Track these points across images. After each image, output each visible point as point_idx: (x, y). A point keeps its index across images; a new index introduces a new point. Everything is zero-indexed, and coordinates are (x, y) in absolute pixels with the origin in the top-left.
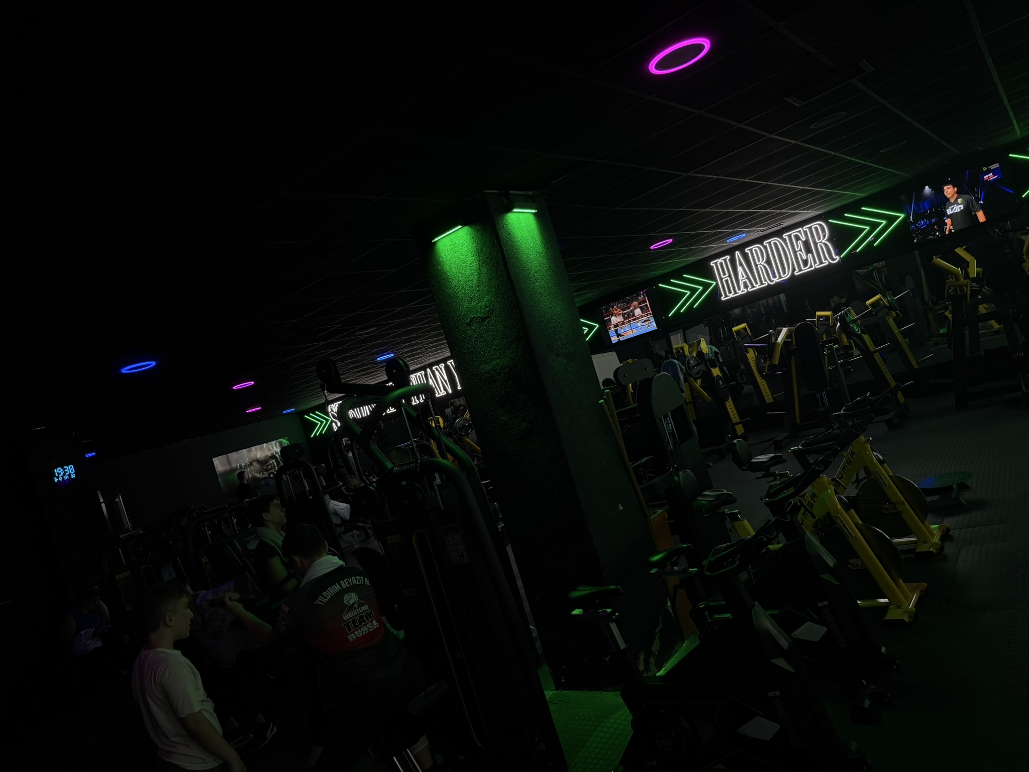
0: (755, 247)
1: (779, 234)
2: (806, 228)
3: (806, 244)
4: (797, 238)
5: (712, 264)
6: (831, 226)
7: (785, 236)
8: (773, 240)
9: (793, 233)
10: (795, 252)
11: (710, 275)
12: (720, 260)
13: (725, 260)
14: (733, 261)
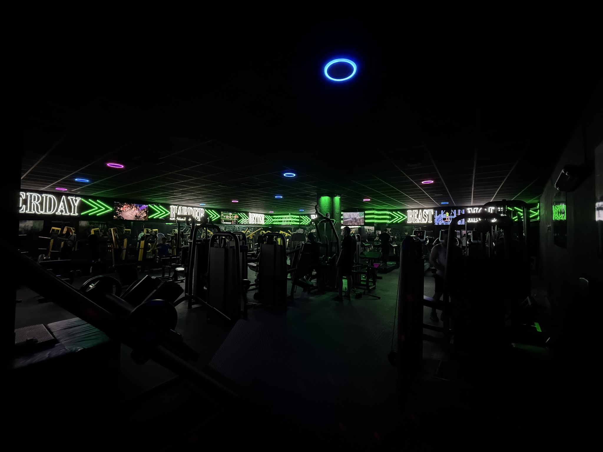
0: (185, 208)
1: (193, 207)
2: (200, 209)
3: (198, 213)
4: (197, 211)
5: (171, 207)
6: (205, 211)
7: (194, 208)
8: (191, 208)
9: (196, 209)
10: (195, 214)
11: (169, 209)
12: (174, 207)
13: (176, 207)
14: (178, 209)
